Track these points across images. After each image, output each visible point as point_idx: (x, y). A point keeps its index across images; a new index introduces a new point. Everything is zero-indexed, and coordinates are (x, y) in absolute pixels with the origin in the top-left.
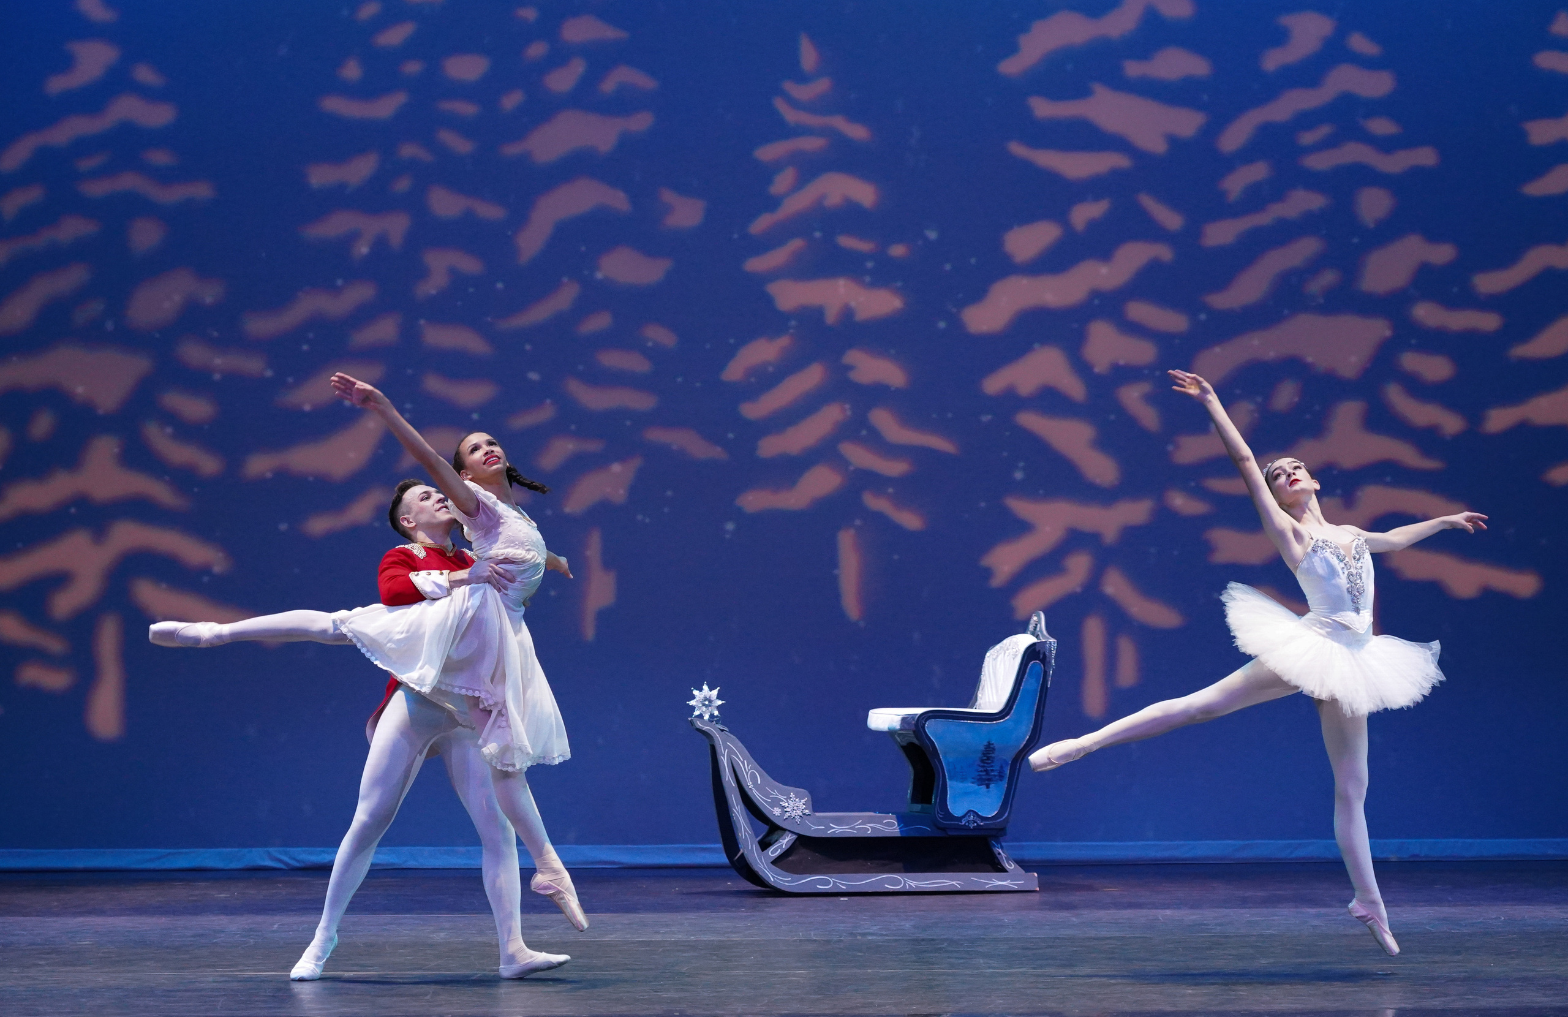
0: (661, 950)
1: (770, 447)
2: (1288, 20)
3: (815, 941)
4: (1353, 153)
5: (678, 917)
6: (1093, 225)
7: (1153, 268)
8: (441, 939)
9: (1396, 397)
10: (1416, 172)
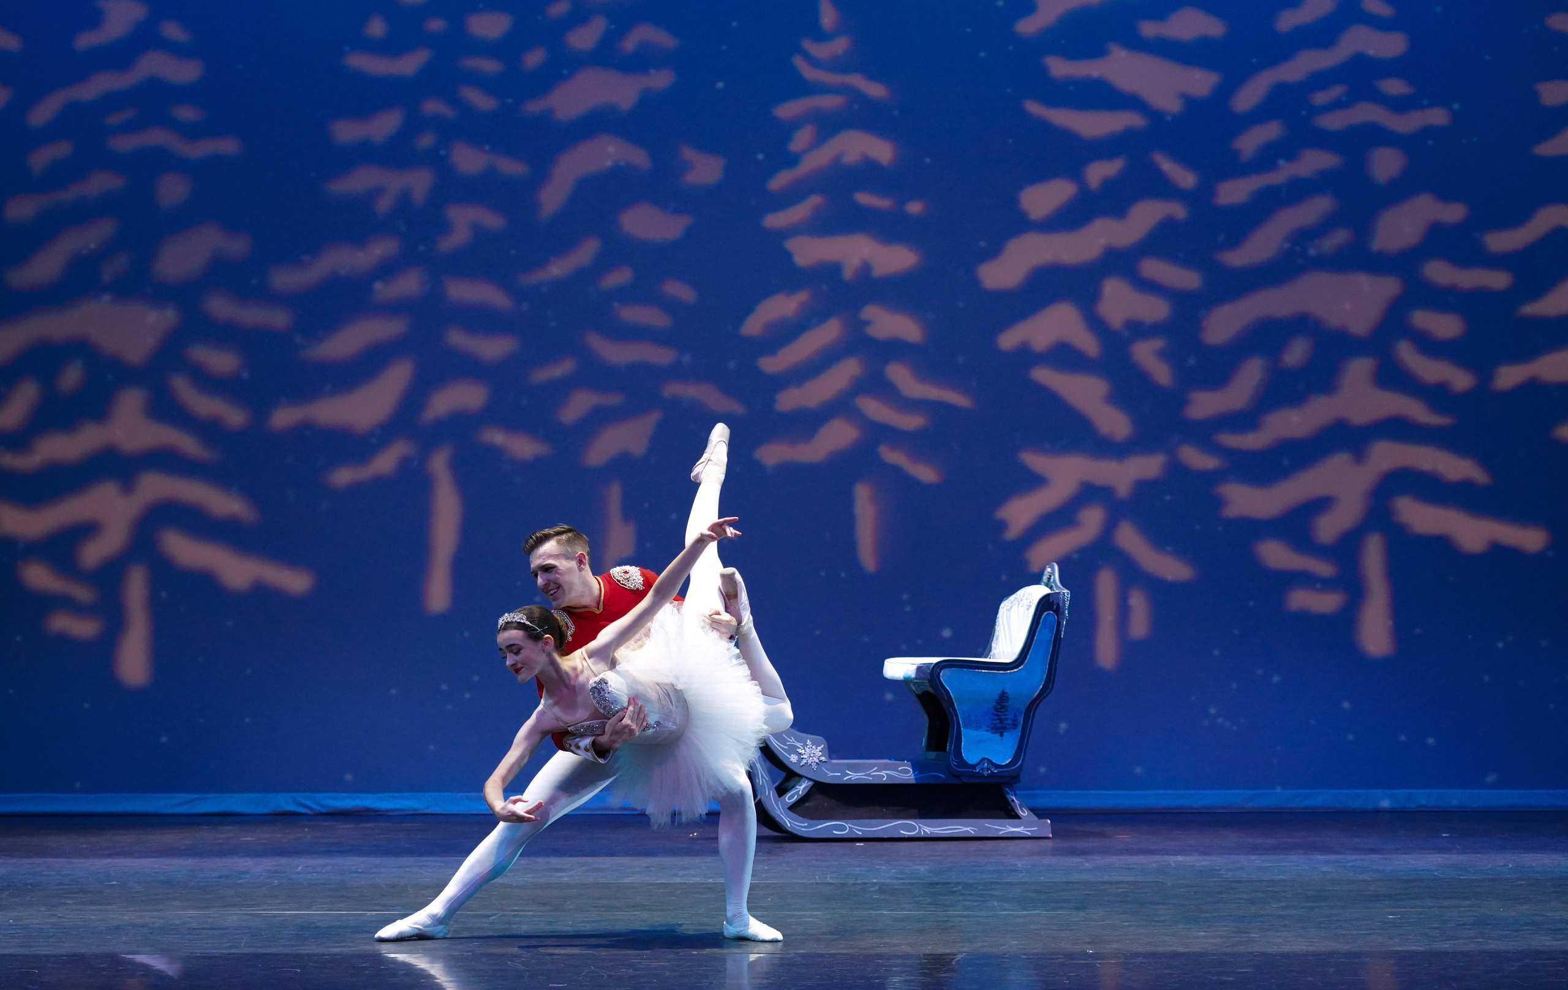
0: (679, 892)
1: (789, 400)
3: (832, 883)
4: (1367, 113)
5: (697, 860)
6: (1109, 185)
7: (1168, 224)
9: (1407, 354)
10: (1428, 131)
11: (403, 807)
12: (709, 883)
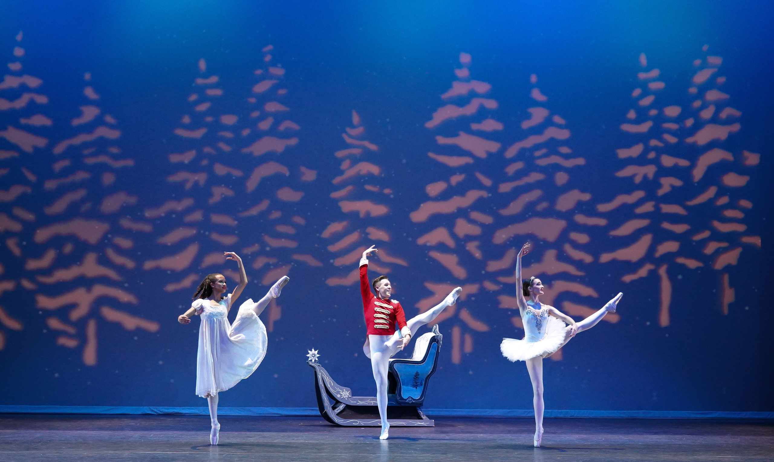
0: (295, 446)
1: (339, 262)
2: (532, 110)
3: (352, 443)
4: (554, 159)
5: (302, 434)
6: (459, 184)
7: (480, 200)
9: (568, 248)
10: (578, 167)
11: (191, 412)
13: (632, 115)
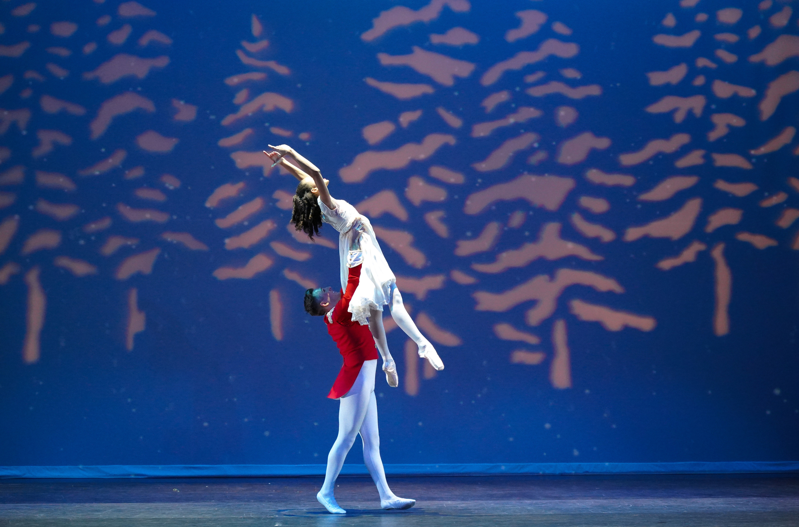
0: (165, 523)
1: (230, 243)
2: (521, 14)
3: (252, 518)
4: (555, 87)
5: (177, 505)
6: (412, 124)
7: (445, 148)
8: (42, 517)
9: (577, 220)
10: (589, 99)
11: (9, 474)
12: (183, 518)
13: (670, 21)
